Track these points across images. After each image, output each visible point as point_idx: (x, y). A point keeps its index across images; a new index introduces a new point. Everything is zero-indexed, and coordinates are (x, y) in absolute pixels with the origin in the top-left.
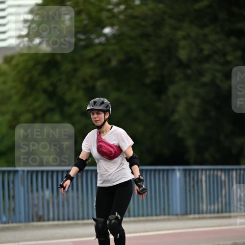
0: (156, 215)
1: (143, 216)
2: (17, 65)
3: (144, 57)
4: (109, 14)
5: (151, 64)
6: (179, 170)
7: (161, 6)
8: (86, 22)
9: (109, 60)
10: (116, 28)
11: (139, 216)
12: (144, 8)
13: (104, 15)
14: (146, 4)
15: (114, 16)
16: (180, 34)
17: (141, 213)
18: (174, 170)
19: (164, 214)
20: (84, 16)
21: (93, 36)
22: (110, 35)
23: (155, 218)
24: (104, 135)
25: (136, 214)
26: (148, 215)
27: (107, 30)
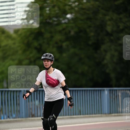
0: (95, 114)
1: (88, 114)
2: (21, 34)
3: (88, 30)
4: (70, 7)
5: (92, 34)
6: (107, 90)
7: (97, 3)
8: (57, 12)
9: (70, 32)
10: (73, 14)
11: (85, 114)
12: (88, 4)
13: (67, 8)
14: (89, 2)
15: (72, 8)
16: (107, 18)
17: (86, 113)
18: (104, 90)
19: (99, 114)
20: (56, 8)
21: (61, 19)
22: (70, 18)
23: (94, 115)
24: (50, 74)
25: (84, 113)
26: (90, 114)
27: (69, 16)
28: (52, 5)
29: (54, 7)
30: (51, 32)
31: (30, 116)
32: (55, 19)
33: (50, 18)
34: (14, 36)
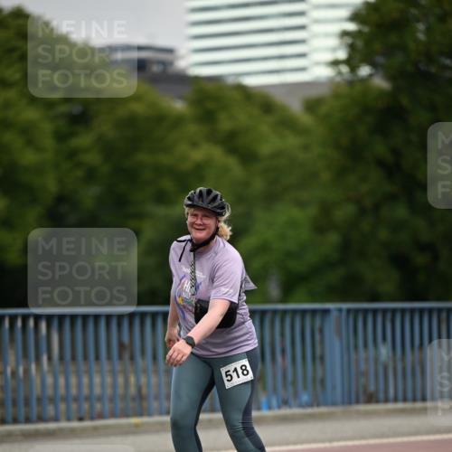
28: (438, 11)
29: (442, 18)
30: (433, 108)
31: (362, 398)
32: (448, 62)
33: (430, 58)
34: (306, 119)
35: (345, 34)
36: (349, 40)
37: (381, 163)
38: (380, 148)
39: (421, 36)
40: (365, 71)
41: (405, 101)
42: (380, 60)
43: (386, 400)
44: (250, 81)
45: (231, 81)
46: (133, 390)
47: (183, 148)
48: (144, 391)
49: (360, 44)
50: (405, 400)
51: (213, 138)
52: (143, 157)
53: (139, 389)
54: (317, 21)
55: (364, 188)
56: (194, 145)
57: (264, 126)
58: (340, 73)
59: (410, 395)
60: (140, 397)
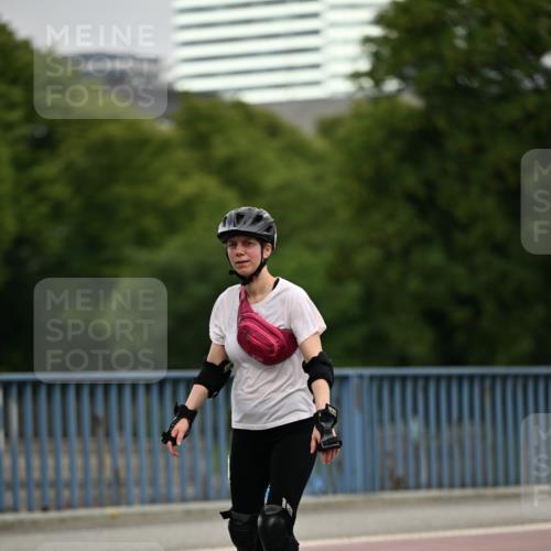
8: (502, 42)
13: (543, 25)
20: (497, 28)
21: (517, 74)
24: (256, 301)
28: (480, 13)
29: (486, 22)
30: (474, 130)
31: (388, 483)
32: (492, 74)
33: (471, 70)
34: (319, 144)
35: (367, 40)
36: (373, 48)
37: (411, 198)
38: (410, 180)
39: (461, 44)
40: (391, 85)
41: (441, 122)
42: (410, 71)
43: (418, 487)
44: (251, 98)
45: (228, 97)
46: (108, 474)
47: (169, 178)
48: (123, 474)
49: (386, 52)
50: (440, 486)
51: (206, 166)
52: (121, 190)
53: (116, 472)
54: (334, 25)
55: (391, 228)
56: (184, 174)
57: (269, 153)
58: (361, 88)
59: (446, 480)
60: (117, 482)
